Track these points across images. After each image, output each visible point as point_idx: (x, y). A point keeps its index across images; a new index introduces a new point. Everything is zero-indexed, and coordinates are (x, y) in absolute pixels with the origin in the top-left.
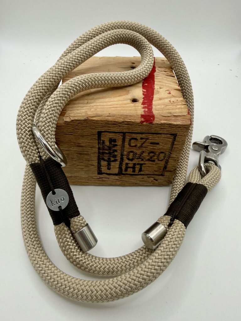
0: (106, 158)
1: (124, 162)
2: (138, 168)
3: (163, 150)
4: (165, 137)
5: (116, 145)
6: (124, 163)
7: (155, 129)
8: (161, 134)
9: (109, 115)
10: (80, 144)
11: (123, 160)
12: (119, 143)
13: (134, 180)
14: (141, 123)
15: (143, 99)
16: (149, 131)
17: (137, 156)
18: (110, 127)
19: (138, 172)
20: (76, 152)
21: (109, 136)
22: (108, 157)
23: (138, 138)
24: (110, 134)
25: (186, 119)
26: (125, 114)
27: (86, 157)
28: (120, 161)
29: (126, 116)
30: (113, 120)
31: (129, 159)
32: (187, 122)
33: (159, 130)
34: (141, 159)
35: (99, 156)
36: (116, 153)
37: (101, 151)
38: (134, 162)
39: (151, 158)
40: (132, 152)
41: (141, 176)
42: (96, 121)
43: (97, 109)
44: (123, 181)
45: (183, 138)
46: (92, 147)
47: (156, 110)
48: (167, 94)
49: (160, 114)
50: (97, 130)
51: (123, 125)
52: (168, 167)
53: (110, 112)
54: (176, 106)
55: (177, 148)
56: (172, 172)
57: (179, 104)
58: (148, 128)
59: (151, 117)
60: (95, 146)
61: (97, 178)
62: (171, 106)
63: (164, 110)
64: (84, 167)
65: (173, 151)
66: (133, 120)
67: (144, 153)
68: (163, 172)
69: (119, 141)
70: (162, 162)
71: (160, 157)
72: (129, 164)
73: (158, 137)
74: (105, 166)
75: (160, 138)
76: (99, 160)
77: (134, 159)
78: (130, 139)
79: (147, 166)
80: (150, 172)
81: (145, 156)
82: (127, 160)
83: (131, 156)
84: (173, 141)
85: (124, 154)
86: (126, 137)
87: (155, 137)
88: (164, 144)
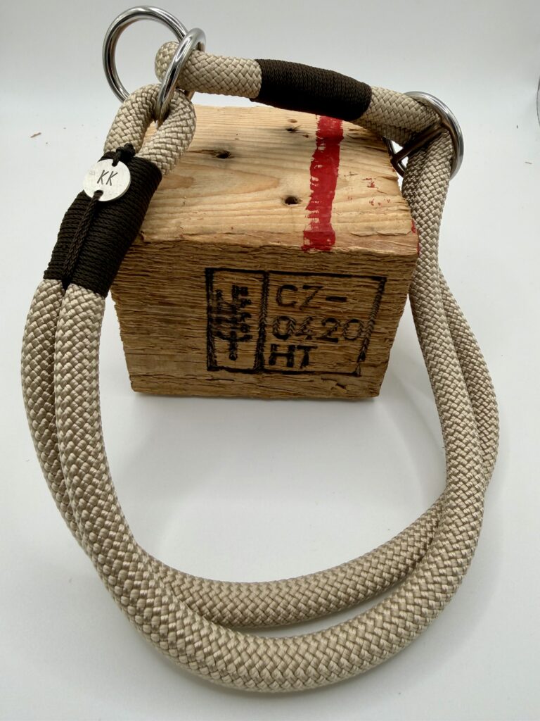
0: (225, 333)
1: (267, 343)
2: (299, 356)
3: (356, 315)
4: (360, 284)
5: (248, 302)
6: (268, 344)
7: (336, 266)
8: (350, 276)
9: (231, 232)
10: (166, 297)
11: (265, 336)
12: (255, 296)
13: (291, 385)
14: (303, 250)
15: (310, 198)
16: (322, 269)
17: (297, 327)
18: (232, 259)
19: (299, 365)
20: (158, 317)
21: (232, 281)
22: (231, 330)
23: (297, 286)
24: (233, 276)
25: (407, 242)
26: (268, 229)
27: (180, 329)
28: (259, 340)
29: (269, 234)
30: (239, 243)
31: (278, 336)
32: (410, 248)
33: (345, 268)
34: (306, 336)
35: (209, 328)
36: (248, 321)
37: (214, 315)
38: (289, 342)
39: (330, 333)
40: (285, 318)
41: (306, 376)
42: (202, 244)
43: (205, 218)
44: (266, 387)
45: (400, 287)
46: (193, 305)
47: (339, 223)
48: (366, 187)
49: (348, 231)
50: (203, 266)
51: (264, 254)
52: (368, 355)
53: (234, 225)
54: (386, 213)
55: (387, 311)
56: (379, 367)
57: (391, 209)
58: (319, 263)
59: (327, 236)
60: (201, 302)
61: (207, 380)
62: (373, 213)
63: (356, 221)
64: (175, 353)
65: (379, 317)
66: (286, 243)
67: (312, 322)
68: (358, 368)
69: (254, 292)
70: (355, 343)
71: (349, 331)
72: (278, 348)
73: (345, 285)
74: (223, 351)
75: (347, 286)
76: (210, 337)
77: (289, 334)
78: (279, 287)
79: (321, 353)
80: (328, 367)
81: (316, 329)
82: (274, 337)
83: (283, 328)
84: (378, 294)
85: (266, 323)
86: (269, 284)
87: (338, 284)
88: (359, 299)
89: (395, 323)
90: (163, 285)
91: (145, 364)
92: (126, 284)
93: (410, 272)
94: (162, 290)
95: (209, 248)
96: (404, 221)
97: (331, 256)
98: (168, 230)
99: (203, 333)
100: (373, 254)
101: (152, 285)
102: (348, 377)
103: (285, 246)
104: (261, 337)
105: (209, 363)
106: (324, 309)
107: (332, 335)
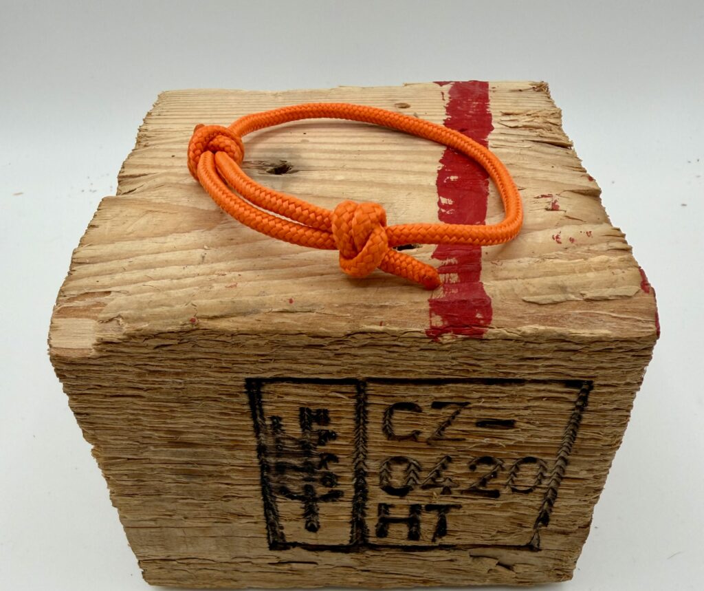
0: (294, 488)
1: (370, 502)
2: (429, 522)
3: (533, 451)
4: (542, 394)
5: (332, 436)
6: (372, 506)
7: (494, 364)
8: (521, 382)
9: (287, 308)
10: (181, 433)
11: (367, 492)
12: (344, 424)
13: (419, 568)
14: (430, 337)
16: (468, 371)
17: (423, 475)
18: (295, 360)
19: (431, 536)
20: (170, 467)
21: (297, 399)
22: (305, 483)
23: (421, 405)
24: (300, 391)
25: (634, 312)
27: (212, 485)
28: (355, 498)
29: (364, 310)
30: (305, 330)
31: (389, 490)
32: (640, 324)
33: (512, 367)
34: (442, 488)
35: (264, 483)
36: (333, 468)
37: (272, 460)
38: (410, 500)
39: (484, 482)
40: (400, 460)
41: (444, 553)
42: (232, 335)
43: (239, 285)
44: (374, 572)
45: (619, 397)
46: (231, 444)
47: (497, 280)
48: (543, 211)
49: (516, 295)
50: (240, 375)
51: (353, 349)
52: (554, 515)
53: (296, 294)
54: (586, 257)
55: (592, 442)
56: (573, 535)
57: (596, 249)
58: (461, 360)
59: (475, 307)
60: (244, 439)
61: (270, 564)
62: (561, 259)
63: (530, 275)
64: (210, 525)
65: (576, 452)
66: (396, 326)
67: (450, 465)
68: (536, 537)
69: (343, 418)
70: (530, 497)
71: (521, 478)
72: (390, 509)
73: (512, 398)
74: (294, 517)
75: (517, 400)
76: (268, 496)
77: (410, 487)
78: (386, 407)
79: (469, 515)
80: (482, 537)
81: (458, 477)
82: (383, 492)
83: (398, 477)
84: (576, 411)
85: (366, 470)
86: (368, 402)
87: (498, 398)
88: (538, 422)
89: (606, 461)
90: (172, 411)
91: (160, 543)
92: (104, 412)
93: (639, 369)
94: (172, 421)
95: (248, 343)
96: (623, 270)
97: (484, 345)
98: (168, 311)
99: (256, 490)
100: (567, 339)
101: (151, 413)
102: (518, 552)
103: (394, 331)
104: (359, 493)
105: (271, 537)
106: (474, 443)
107: (489, 486)
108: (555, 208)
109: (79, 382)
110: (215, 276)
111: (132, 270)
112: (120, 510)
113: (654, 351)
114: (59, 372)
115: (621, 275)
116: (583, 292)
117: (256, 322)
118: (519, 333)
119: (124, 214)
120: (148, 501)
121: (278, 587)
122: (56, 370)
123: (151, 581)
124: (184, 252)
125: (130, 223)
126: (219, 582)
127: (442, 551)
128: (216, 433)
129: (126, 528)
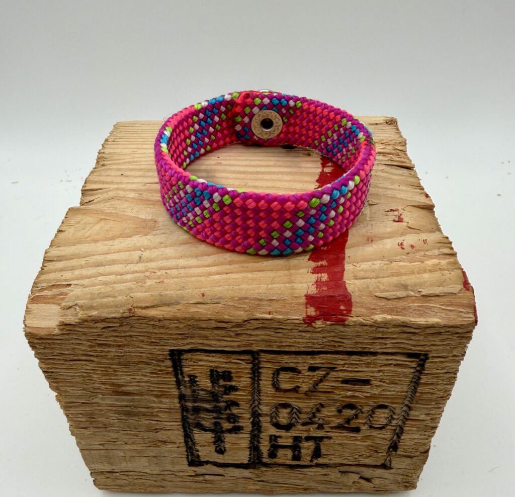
0: (207, 424)
1: (264, 434)
2: (308, 448)
3: (385, 401)
4: (391, 362)
5: (234, 389)
6: (264, 437)
7: (354, 341)
8: (375, 354)
9: (200, 301)
11: (261, 427)
12: (243, 381)
13: (300, 479)
14: (306, 323)
16: (335, 346)
17: (303, 416)
18: (206, 338)
19: (309, 458)
20: (114, 409)
21: (208, 364)
22: (215, 420)
23: (300, 369)
24: (210, 359)
28: (252, 431)
29: (257, 302)
30: (213, 317)
31: (278, 426)
33: (367, 344)
34: (317, 425)
35: (184, 420)
36: (235, 411)
39: (348, 421)
40: (285, 406)
41: (319, 469)
42: (160, 320)
43: (166, 281)
44: (267, 482)
45: (448, 364)
46: (160, 394)
47: (356, 279)
48: (392, 222)
49: (371, 292)
50: (166, 347)
51: (249, 331)
52: (401, 445)
53: (207, 289)
54: (423, 260)
55: (429, 395)
56: (417, 458)
57: (431, 254)
58: (330, 339)
59: (340, 301)
60: (169, 390)
61: (189, 476)
62: (404, 262)
63: (381, 275)
64: (144, 448)
65: (417, 402)
66: (281, 315)
67: (323, 409)
68: (388, 459)
69: (242, 377)
70: (384, 431)
71: (376, 419)
72: (279, 440)
73: (368, 364)
74: (207, 444)
75: (371, 366)
76: (187, 429)
77: (293, 424)
78: (274, 369)
79: (338, 444)
80: (348, 459)
81: (329, 418)
82: (273, 427)
83: (284, 417)
84: (416, 374)
85: (260, 412)
86: (261, 366)
87: (358, 364)
88: (388, 381)
89: (440, 408)
90: (115, 371)
91: (107, 461)
92: (65, 371)
93: (463, 346)
94: (115, 378)
95: (171, 326)
96: (450, 272)
97: (346, 329)
98: (113, 301)
99: (178, 425)
100: (408, 325)
101: (99, 372)
102: (375, 469)
103: (279, 319)
104: (255, 428)
105: (190, 457)
106: (340, 394)
107: (352, 424)
108: (400, 220)
109: (46, 351)
110: (148, 274)
111: (87, 267)
112: (77, 438)
113: (473, 334)
114: (31, 344)
115: (449, 276)
116: (420, 290)
117: (177, 311)
118: (372, 321)
119: (84, 221)
120: (97, 432)
121: (195, 492)
122: (29, 343)
123: (100, 487)
124: (127, 253)
125: (88, 228)
126: (152, 488)
127: (317, 468)
128: (147, 386)
129: (82, 450)
